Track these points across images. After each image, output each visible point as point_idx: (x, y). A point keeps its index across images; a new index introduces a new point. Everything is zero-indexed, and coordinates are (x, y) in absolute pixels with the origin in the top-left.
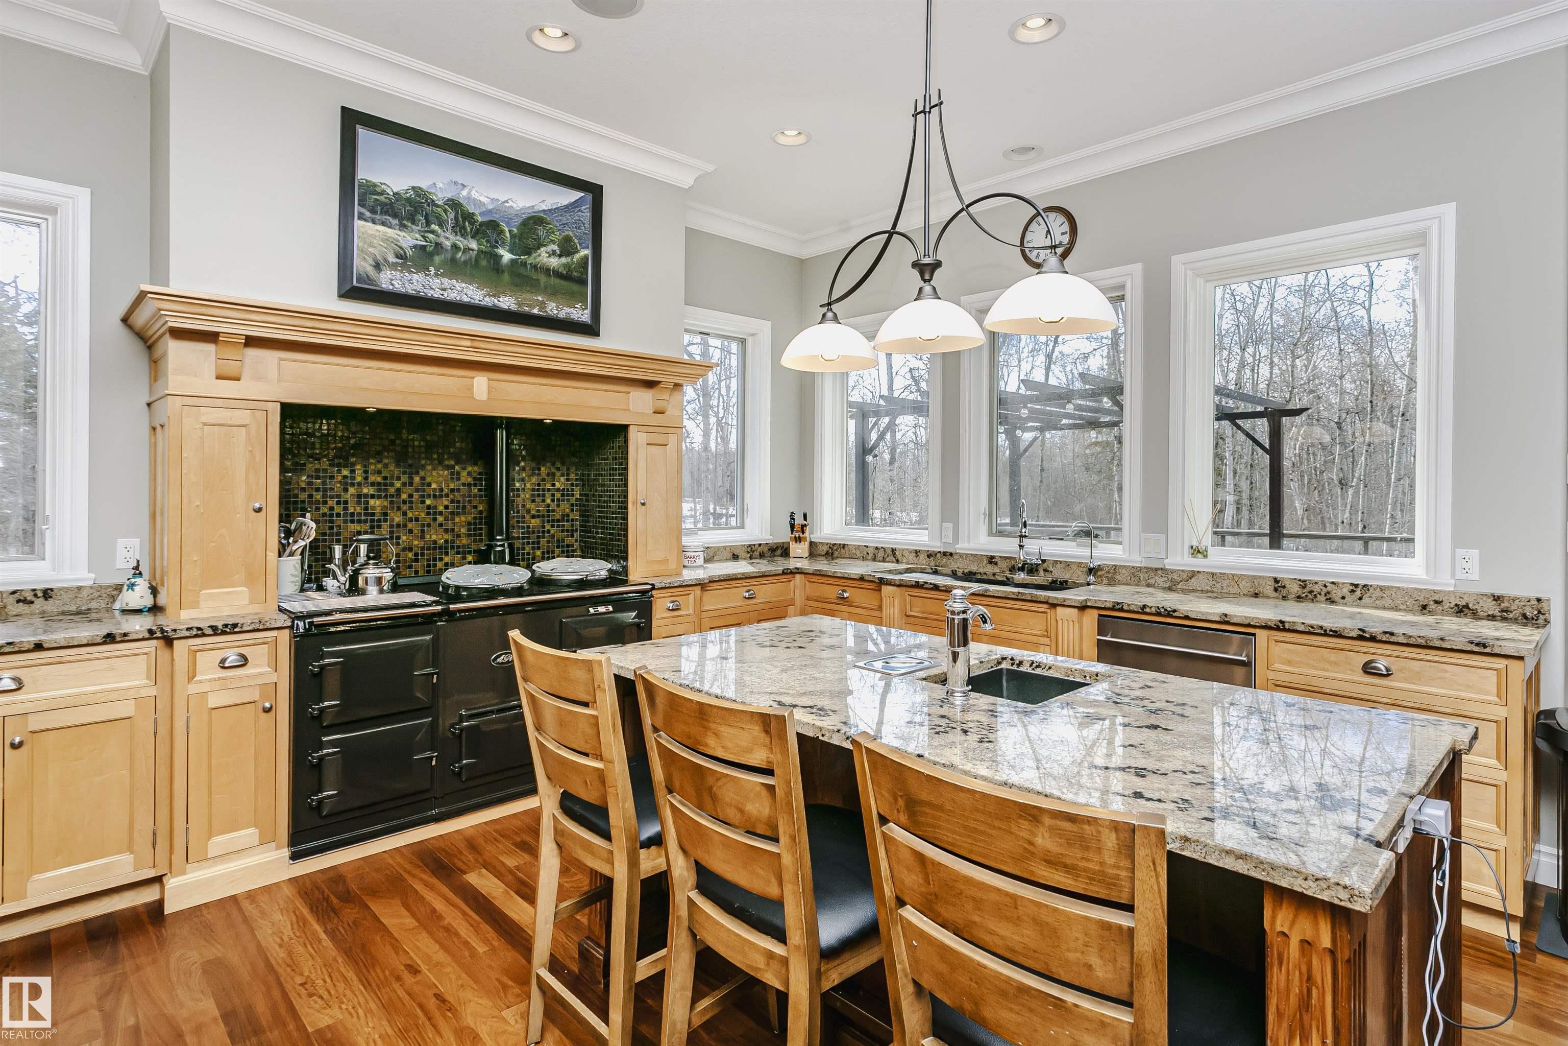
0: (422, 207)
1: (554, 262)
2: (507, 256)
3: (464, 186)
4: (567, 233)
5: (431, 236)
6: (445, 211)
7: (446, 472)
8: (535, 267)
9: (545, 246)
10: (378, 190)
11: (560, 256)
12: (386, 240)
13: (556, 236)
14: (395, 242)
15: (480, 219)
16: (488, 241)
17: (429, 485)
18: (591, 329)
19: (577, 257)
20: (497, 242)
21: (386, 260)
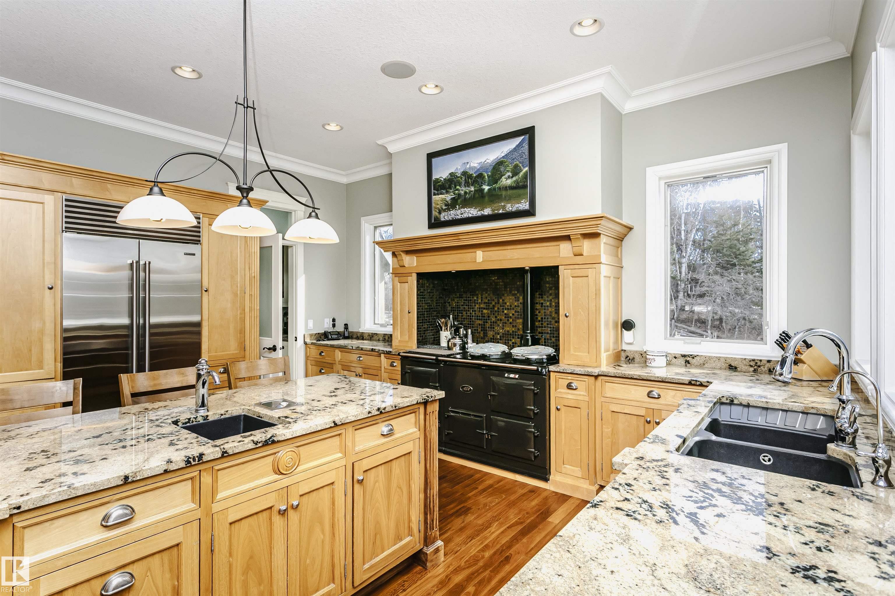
0: (453, 180)
1: (509, 182)
2: (486, 188)
3: (468, 163)
4: (515, 163)
5: (457, 192)
6: (461, 178)
7: (513, 297)
8: (500, 188)
9: (504, 175)
10: (439, 180)
11: (512, 177)
12: (443, 200)
13: (511, 167)
14: (445, 200)
15: (475, 175)
16: (478, 184)
17: (506, 303)
18: (530, 213)
19: (521, 174)
20: (482, 183)
21: (442, 208)
